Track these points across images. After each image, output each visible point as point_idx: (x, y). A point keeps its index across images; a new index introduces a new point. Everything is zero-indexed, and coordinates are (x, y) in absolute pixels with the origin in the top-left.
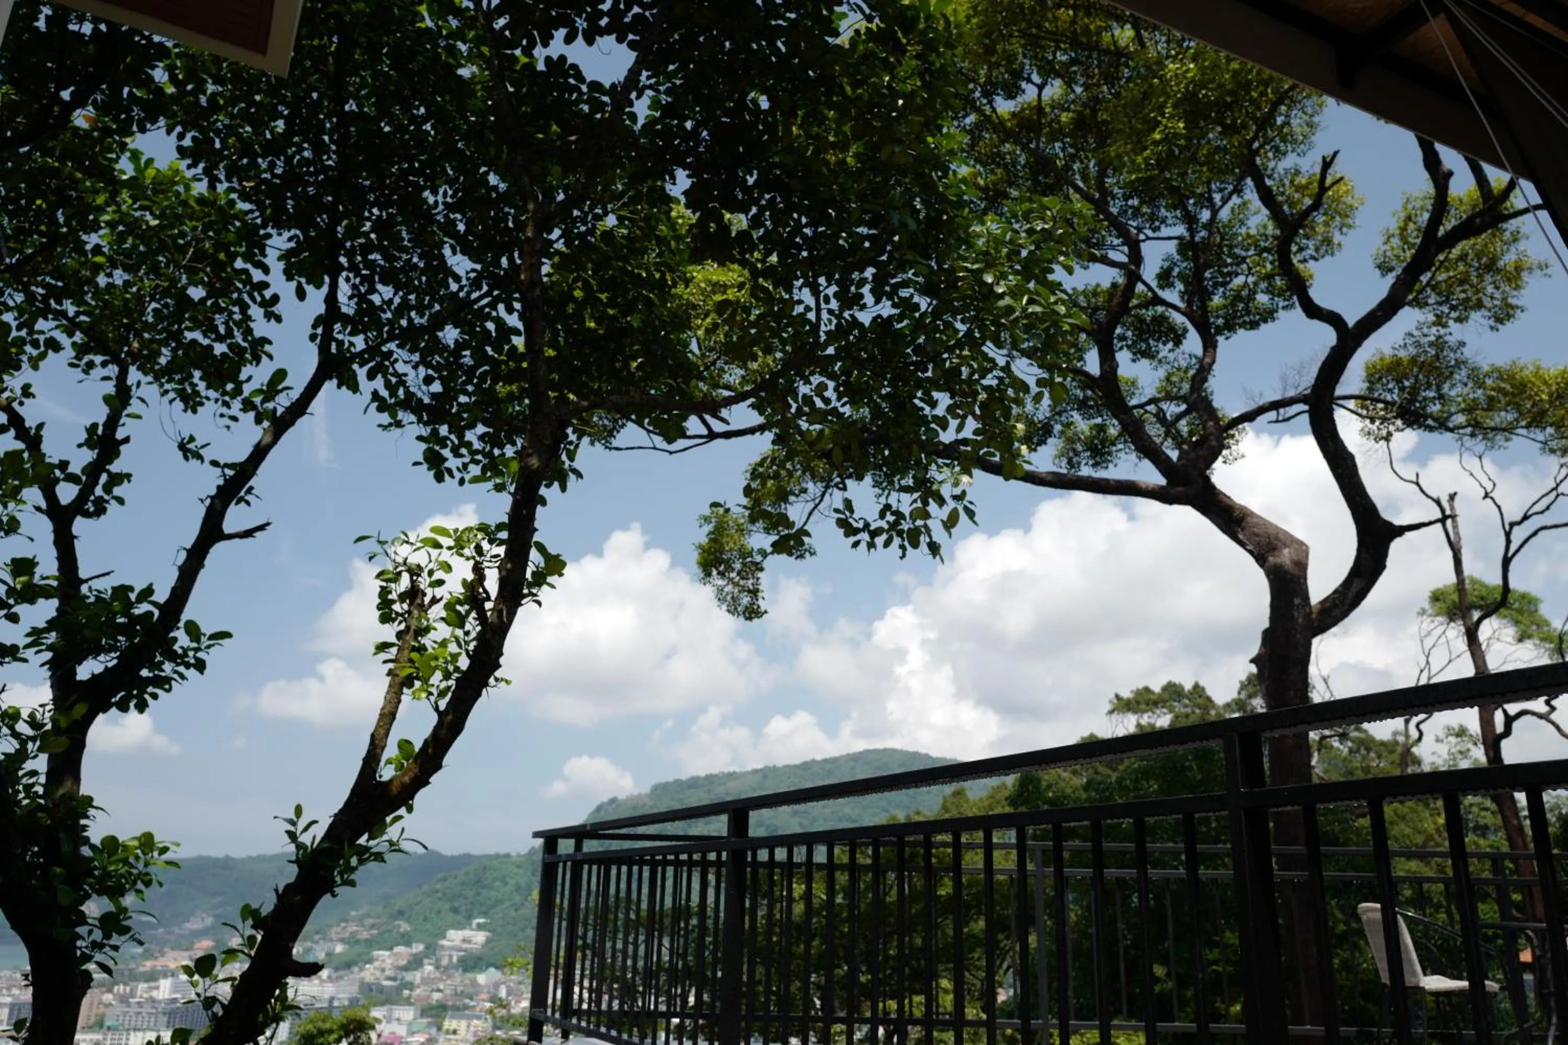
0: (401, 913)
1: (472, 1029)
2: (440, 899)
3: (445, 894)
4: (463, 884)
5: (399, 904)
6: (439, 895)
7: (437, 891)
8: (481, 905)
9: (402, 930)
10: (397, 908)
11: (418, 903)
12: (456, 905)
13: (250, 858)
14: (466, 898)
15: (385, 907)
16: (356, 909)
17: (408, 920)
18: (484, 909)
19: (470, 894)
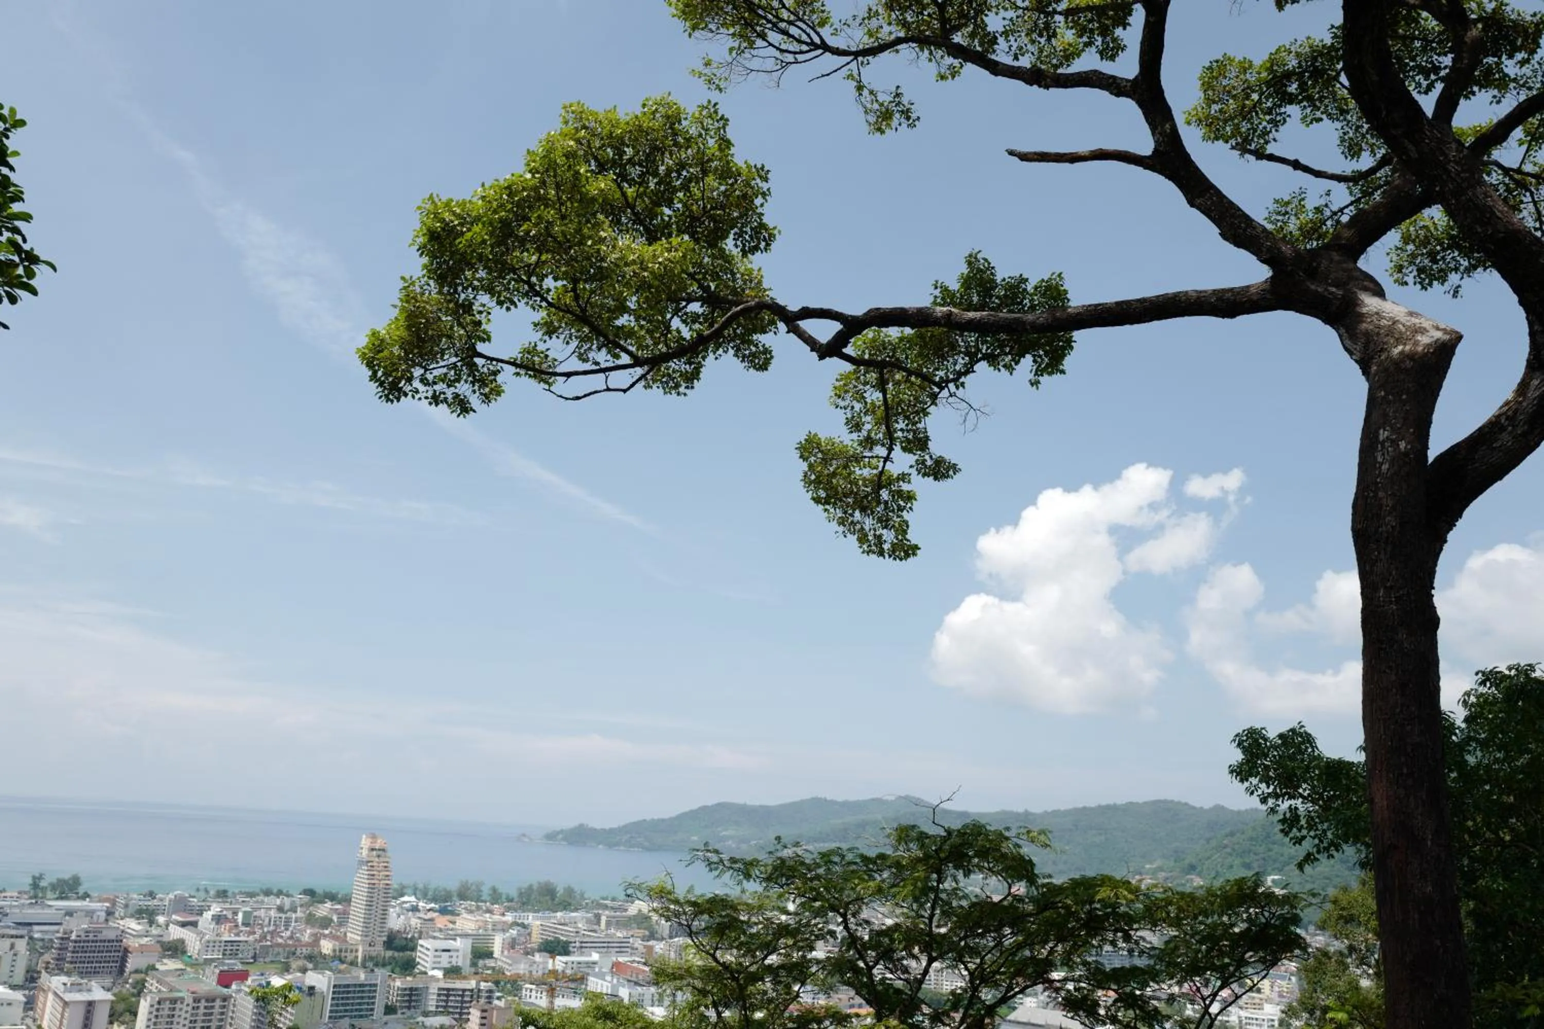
0: (1192, 868)
1: (1276, 989)
2: (1231, 854)
3: (1234, 850)
4: (1251, 839)
5: (1190, 859)
6: (1228, 850)
7: (1225, 847)
8: (1275, 861)
9: (1195, 884)
10: (1187, 862)
11: (1209, 858)
12: (1247, 861)
13: (1046, 813)
14: (1255, 854)
15: (1176, 861)
16: (1151, 863)
17: (1199, 875)
18: (1277, 865)
19: (1261, 849)
